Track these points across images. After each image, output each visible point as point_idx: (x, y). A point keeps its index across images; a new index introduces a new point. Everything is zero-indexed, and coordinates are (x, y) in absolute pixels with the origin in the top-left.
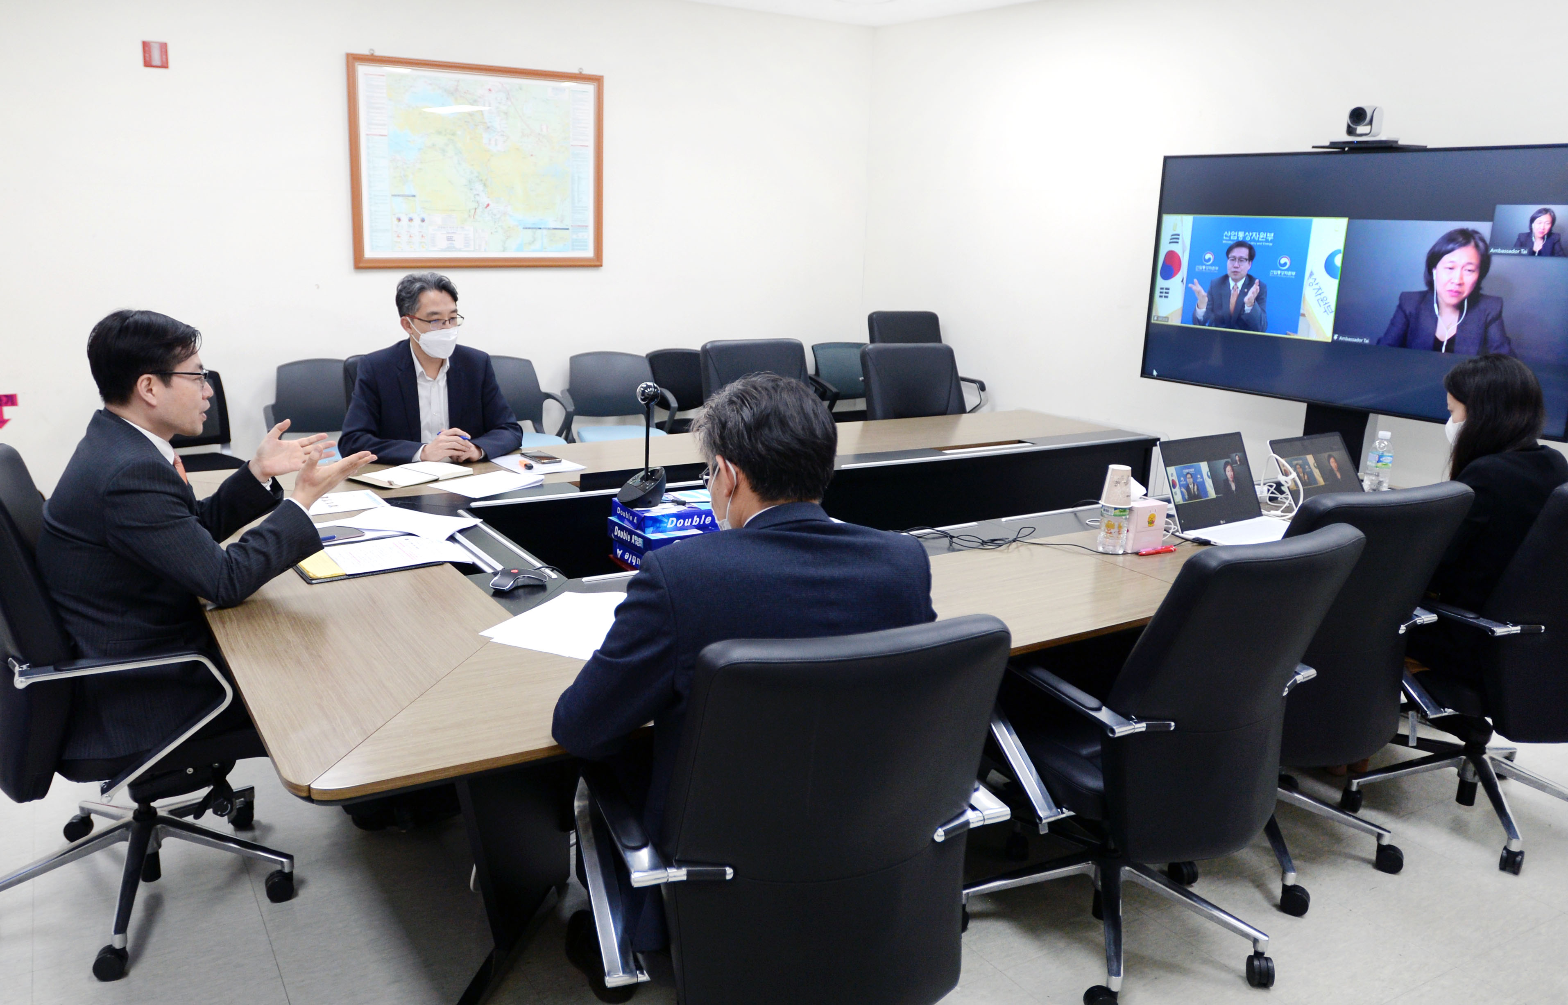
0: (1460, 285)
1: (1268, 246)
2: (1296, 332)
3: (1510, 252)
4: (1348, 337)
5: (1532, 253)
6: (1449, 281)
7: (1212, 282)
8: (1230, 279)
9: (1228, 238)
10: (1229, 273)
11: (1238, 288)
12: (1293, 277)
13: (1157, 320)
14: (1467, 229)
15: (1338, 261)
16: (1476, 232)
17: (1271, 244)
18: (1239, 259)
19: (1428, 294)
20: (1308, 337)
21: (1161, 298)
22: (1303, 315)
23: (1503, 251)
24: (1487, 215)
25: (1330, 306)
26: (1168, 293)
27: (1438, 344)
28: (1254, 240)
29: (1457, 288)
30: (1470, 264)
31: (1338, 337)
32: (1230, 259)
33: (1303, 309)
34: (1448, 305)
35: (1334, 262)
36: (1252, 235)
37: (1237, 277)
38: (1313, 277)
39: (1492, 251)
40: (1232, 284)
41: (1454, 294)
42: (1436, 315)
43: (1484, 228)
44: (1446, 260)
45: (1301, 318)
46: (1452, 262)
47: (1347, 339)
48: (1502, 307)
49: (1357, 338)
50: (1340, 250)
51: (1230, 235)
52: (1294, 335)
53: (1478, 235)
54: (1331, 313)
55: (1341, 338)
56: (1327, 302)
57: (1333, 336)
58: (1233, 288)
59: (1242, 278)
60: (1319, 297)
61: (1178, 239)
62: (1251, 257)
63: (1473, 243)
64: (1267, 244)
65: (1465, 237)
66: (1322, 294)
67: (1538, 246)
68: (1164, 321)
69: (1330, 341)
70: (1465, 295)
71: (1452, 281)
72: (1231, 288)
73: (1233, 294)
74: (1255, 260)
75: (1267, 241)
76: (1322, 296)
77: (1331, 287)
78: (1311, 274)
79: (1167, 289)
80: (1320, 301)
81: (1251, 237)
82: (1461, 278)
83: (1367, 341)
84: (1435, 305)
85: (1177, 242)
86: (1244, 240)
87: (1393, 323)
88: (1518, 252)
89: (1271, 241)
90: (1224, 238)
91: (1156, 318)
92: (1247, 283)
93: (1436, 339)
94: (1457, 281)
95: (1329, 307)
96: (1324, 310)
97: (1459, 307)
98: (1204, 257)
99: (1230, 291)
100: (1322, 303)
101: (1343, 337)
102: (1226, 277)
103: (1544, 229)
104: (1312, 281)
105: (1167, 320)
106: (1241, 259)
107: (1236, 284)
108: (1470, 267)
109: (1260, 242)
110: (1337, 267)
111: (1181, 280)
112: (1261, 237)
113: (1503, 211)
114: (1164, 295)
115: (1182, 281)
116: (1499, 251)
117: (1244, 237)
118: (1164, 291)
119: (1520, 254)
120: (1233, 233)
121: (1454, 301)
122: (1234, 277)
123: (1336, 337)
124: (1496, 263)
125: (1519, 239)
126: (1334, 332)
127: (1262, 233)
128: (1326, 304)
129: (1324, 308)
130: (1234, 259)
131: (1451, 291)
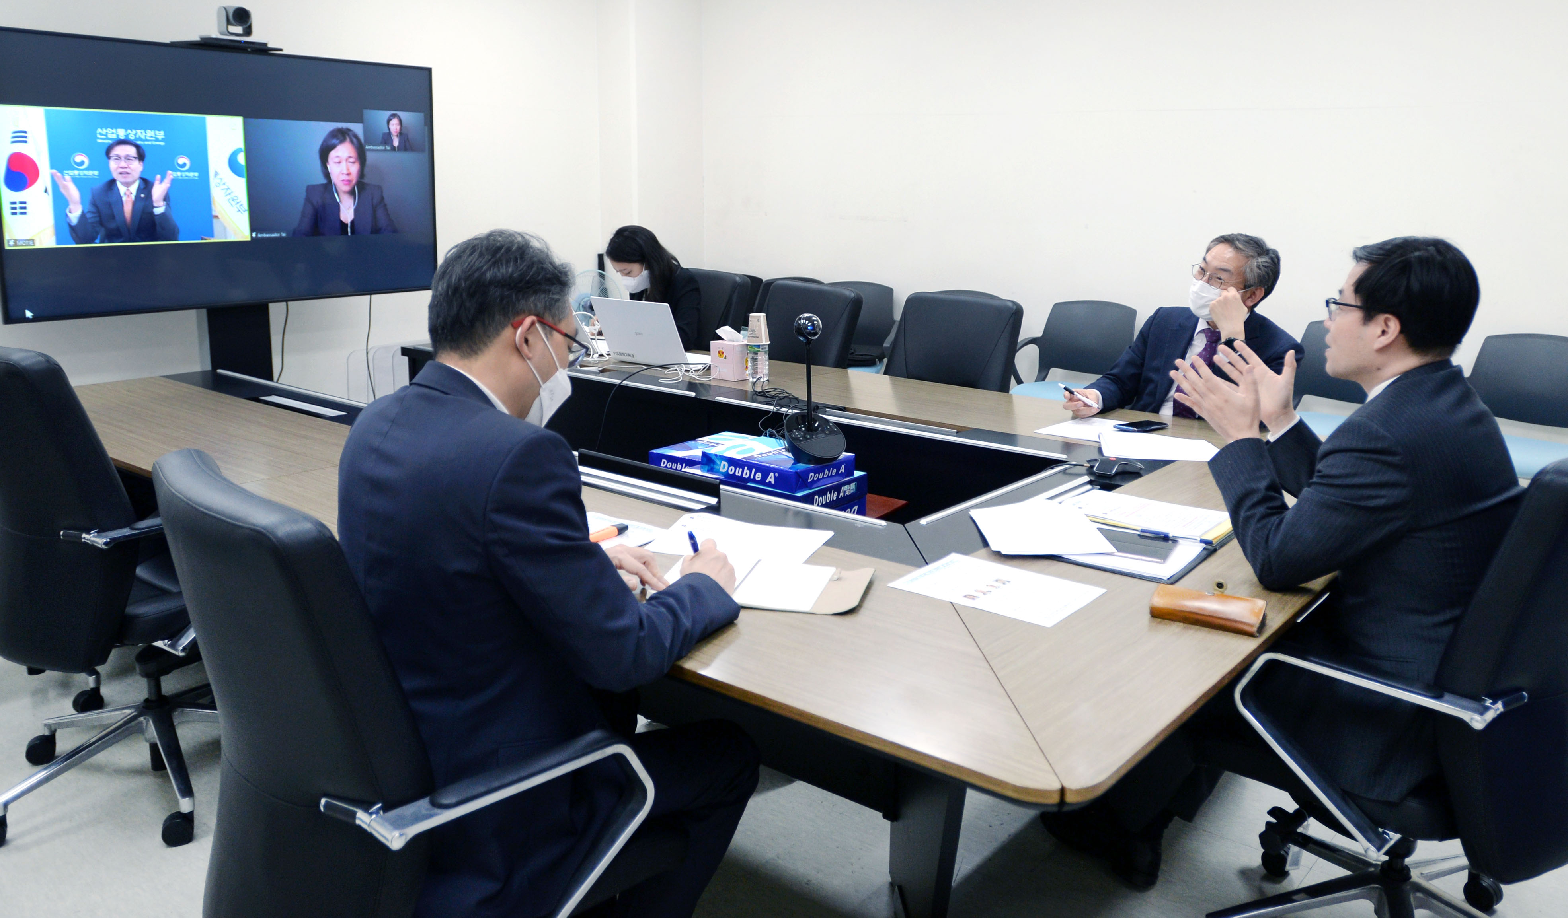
0: (348, 174)
1: (160, 145)
2: (212, 236)
3: (379, 148)
4: (266, 233)
5: (393, 148)
6: (340, 172)
7: (92, 189)
8: (118, 184)
9: (104, 137)
10: (115, 175)
11: (131, 193)
12: (197, 178)
13: (15, 245)
14: (342, 128)
15: (241, 159)
16: (349, 130)
17: (162, 144)
18: (125, 158)
19: (329, 185)
20: (226, 238)
21: (14, 216)
22: (216, 217)
23: (374, 148)
24: (359, 119)
25: (242, 205)
26: (25, 208)
27: (344, 225)
28: (140, 139)
29: (346, 178)
30: (350, 157)
31: (257, 235)
32: (113, 158)
33: (215, 211)
34: (345, 192)
35: (237, 161)
36: (136, 133)
37: (129, 179)
38: (218, 177)
39: (367, 147)
40: (122, 189)
41: (347, 182)
42: (338, 202)
43: (357, 128)
44: (333, 154)
45: (215, 220)
46: (338, 157)
47: (265, 235)
48: (382, 192)
49: (274, 233)
50: (241, 149)
51: (107, 133)
52: (210, 239)
53: (351, 132)
54: (244, 211)
55: (259, 235)
56: (238, 201)
57: (251, 234)
58: (125, 194)
59: (134, 182)
60: (229, 197)
61: (26, 137)
62: (141, 156)
63: (348, 140)
64: (158, 143)
65: (341, 135)
66: (231, 194)
67: (396, 143)
68: (27, 245)
69: (249, 239)
70: (354, 182)
71: (342, 173)
72: (122, 194)
73: (127, 201)
74: (146, 159)
75: (157, 140)
76: (232, 195)
77: (239, 186)
78: (216, 174)
79: (21, 203)
80: (231, 201)
81: (135, 135)
82: (348, 169)
83: (284, 235)
84: (336, 195)
85: (26, 142)
86: (127, 138)
87: (303, 214)
88: (383, 148)
89: (162, 140)
90: (99, 136)
91: (12, 243)
92: (142, 187)
93: (342, 222)
94: (345, 172)
95: (241, 207)
96: (238, 210)
97: (352, 193)
98: (75, 162)
99: (121, 197)
100: (232, 203)
101: (261, 234)
102: (113, 182)
103: (396, 129)
104: (219, 181)
105: (31, 243)
106: (127, 158)
107: (128, 190)
108: (352, 160)
109: (148, 140)
110: (242, 166)
111: (44, 190)
112: (150, 136)
113: (370, 114)
114: (18, 211)
115: (46, 191)
116: (372, 147)
117: (127, 136)
118: (18, 206)
119: (386, 150)
120: (109, 131)
121: (347, 188)
122: (123, 180)
123: (254, 235)
124: (370, 156)
125: (383, 138)
126: (252, 230)
127: (148, 131)
128: (238, 203)
129: (237, 207)
130: (118, 158)
131: (343, 181)
